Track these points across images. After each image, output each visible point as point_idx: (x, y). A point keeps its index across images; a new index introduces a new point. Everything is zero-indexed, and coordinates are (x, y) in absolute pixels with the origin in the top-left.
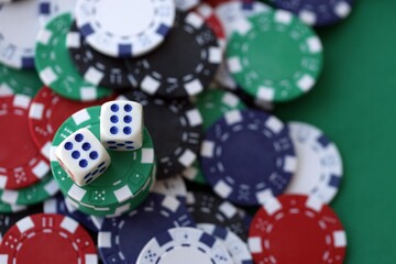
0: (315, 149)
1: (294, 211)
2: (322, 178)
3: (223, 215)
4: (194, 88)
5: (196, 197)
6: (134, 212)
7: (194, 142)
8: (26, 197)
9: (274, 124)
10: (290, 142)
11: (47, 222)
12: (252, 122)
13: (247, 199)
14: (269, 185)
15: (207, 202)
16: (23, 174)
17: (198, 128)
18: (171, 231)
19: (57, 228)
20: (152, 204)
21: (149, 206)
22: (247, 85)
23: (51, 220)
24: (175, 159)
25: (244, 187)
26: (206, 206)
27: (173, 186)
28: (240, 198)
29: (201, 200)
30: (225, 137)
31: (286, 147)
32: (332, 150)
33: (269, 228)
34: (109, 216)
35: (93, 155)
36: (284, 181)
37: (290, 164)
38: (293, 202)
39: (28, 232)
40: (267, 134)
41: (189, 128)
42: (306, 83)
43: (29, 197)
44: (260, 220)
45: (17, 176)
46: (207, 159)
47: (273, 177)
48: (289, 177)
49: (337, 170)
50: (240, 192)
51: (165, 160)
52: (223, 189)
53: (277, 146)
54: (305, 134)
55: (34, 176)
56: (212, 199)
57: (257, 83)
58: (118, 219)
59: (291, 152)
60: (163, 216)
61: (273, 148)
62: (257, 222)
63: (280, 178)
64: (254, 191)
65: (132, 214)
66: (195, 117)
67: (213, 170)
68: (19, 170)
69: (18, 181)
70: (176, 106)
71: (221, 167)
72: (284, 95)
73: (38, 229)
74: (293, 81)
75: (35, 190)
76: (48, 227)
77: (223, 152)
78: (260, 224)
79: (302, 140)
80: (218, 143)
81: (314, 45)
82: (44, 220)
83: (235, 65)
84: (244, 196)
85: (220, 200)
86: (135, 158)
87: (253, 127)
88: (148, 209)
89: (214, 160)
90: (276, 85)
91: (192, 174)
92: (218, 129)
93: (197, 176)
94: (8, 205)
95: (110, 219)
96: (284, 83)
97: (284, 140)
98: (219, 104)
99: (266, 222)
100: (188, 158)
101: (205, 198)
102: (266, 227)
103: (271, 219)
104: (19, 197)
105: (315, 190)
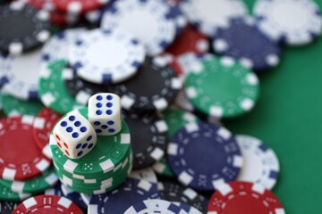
0: (257, 154)
1: (243, 193)
2: (264, 173)
3: (186, 197)
4: (160, 104)
5: (164, 185)
6: (116, 191)
7: (162, 142)
8: (30, 186)
9: (224, 133)
10: (237, 146)
11: (47, 201)
12: (207, 131)
13: (205, 185)
14: (222, 176)
15: (174, 188)
16: (29, 168)
17: (165, 134)
18: (145, 202)
19: (55, 205)
20: (130, 185)
21: (128, 187)
22: (202, 105)
23: (50, 199)
24: (147, 154)
25: (202, 176)
26: (173, 192)
27: (146, 176)
28: (199, 184)
29: (169, 187)
30: (186, 141)
31: (234, 149)
32: (270, 154)
33: (224, 205)
34: (96, 192)
35: (83, 130)
36: (234, 173)
37: (238, 161)
38: (242, 187)
39: (32, 208)
40: (219, 140)
41: (157, 133)
42: (247, 104)
43: (33, 186)
44: (216, 199)
45: (23, 169)
46: (172, 156)
47: (225, 170)
48: (238, 171)
49: (276, 167)
50: (200, 180)
51: (139, 155)
52: (185, 178)
53: (227, 149)
54: (249, 144)
55: (37, 169)
56: (177, 187)
57: (209, 104)
58: (103, 195)
59: (238, 153)
60: (139, 194)
61: (224, 150)
62: (213, 201)
63: (231, 171)
64: (210, 180)
65: (114, 192)
66: (162, 126)
67: (177, 164)
68: (25, 165)
69: (25, 173)
70: (148, 118)
71: (183, 162)
72: (231, 112)
73: (39, 206)
74: (237, 103)
75: (37, 181)
76: (47, 204)
77: (185, 151)
78: (216, 202)
79: (246, 147)
80: (180, 145)
81: (252, 79)
82: (45, 199)
83: (192, 93)
84: (202, 183)
85: (183, 187)
86: (116, 140)
87: (208, 135)
88: (127, 189)
89: (178, 158)
90: (223, 105)
91: (161, 168)
92: (181, 136)
93: (165, 170)
94: (17, 194)
95: (97, 195)
96: (230, 104)
97: (232, 145)
98: (180, 120)
99: (221, 201)
100: (157, 154)
101: (172, 186)
102: (221, 204)
103: (225, 198)
104: (25, 186)
105: (258, 181)
